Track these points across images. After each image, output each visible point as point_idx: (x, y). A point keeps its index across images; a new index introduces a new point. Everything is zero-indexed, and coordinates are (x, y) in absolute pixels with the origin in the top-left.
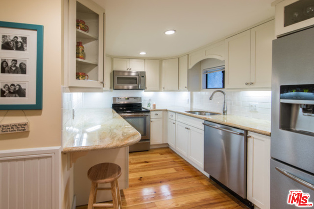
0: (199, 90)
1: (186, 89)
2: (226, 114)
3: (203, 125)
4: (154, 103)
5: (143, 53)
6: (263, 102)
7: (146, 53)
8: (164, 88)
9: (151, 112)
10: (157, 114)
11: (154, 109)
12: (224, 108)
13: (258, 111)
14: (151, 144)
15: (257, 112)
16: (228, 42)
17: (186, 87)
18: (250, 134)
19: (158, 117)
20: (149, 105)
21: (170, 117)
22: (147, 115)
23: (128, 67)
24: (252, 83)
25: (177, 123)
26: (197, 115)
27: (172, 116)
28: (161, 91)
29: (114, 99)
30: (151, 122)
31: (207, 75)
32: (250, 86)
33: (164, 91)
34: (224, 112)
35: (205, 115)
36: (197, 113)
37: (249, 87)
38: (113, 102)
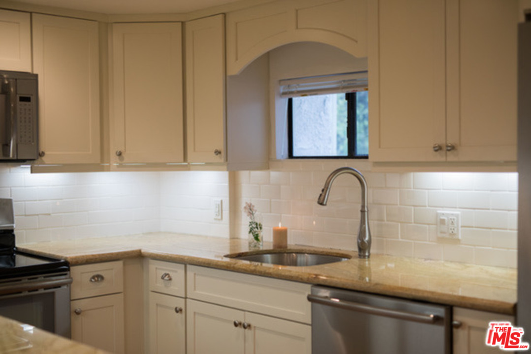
1: (220, 159)
2: (369, 257)
3: (310, 304)
6: (474, 209)
8: (119, 155)
9: (74, 270)
10: (98, 278)
12: (362, 234)
13: (460, 237)
15: (457, 241)
17: (218, 152)
18: (460, 316)
19: (106, 291)
21: (160, 285)
22: (58, 286)
24: (453, 148)
25: (192, 306)
26: (268, 265)
27: (167, 278)
28: (108, 169)
32: (446, 155)
33: (122, 167)
34: (363, 248)
35: (294, 263)
36: (269, 257)
37: (443, 159)
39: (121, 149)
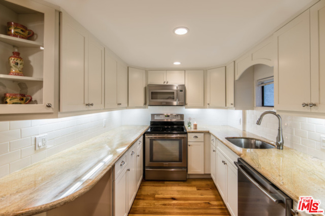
0: (252, 108)
1: (233, 106)
4: (195, 123)
5: (177, 63)
7: (181, 63)
8: (209, 104)
9: (189, 134)
10: (196, 137)
11: (195, 130)
12: (279, 139)
14: (189, 172)
16: (278, 37)
17: (232, 104)
19: (198, 141)
20: (190, 124)
22: (185, 137)
23: (165, 80)
24: (314, 105)
25: (217, 152)
27: (213, 140)
29: (153, 115)
30: (188, 146)
31: (263, 87)
32: (310, 109)
33: (210, 108)
34: (279, 145)
37: (309, 111)
38: (151, 120)
39: (209, 103)
